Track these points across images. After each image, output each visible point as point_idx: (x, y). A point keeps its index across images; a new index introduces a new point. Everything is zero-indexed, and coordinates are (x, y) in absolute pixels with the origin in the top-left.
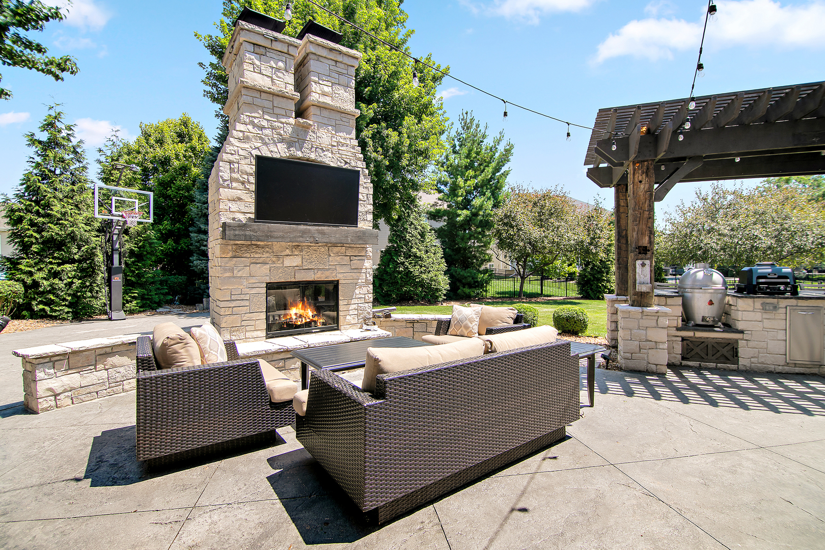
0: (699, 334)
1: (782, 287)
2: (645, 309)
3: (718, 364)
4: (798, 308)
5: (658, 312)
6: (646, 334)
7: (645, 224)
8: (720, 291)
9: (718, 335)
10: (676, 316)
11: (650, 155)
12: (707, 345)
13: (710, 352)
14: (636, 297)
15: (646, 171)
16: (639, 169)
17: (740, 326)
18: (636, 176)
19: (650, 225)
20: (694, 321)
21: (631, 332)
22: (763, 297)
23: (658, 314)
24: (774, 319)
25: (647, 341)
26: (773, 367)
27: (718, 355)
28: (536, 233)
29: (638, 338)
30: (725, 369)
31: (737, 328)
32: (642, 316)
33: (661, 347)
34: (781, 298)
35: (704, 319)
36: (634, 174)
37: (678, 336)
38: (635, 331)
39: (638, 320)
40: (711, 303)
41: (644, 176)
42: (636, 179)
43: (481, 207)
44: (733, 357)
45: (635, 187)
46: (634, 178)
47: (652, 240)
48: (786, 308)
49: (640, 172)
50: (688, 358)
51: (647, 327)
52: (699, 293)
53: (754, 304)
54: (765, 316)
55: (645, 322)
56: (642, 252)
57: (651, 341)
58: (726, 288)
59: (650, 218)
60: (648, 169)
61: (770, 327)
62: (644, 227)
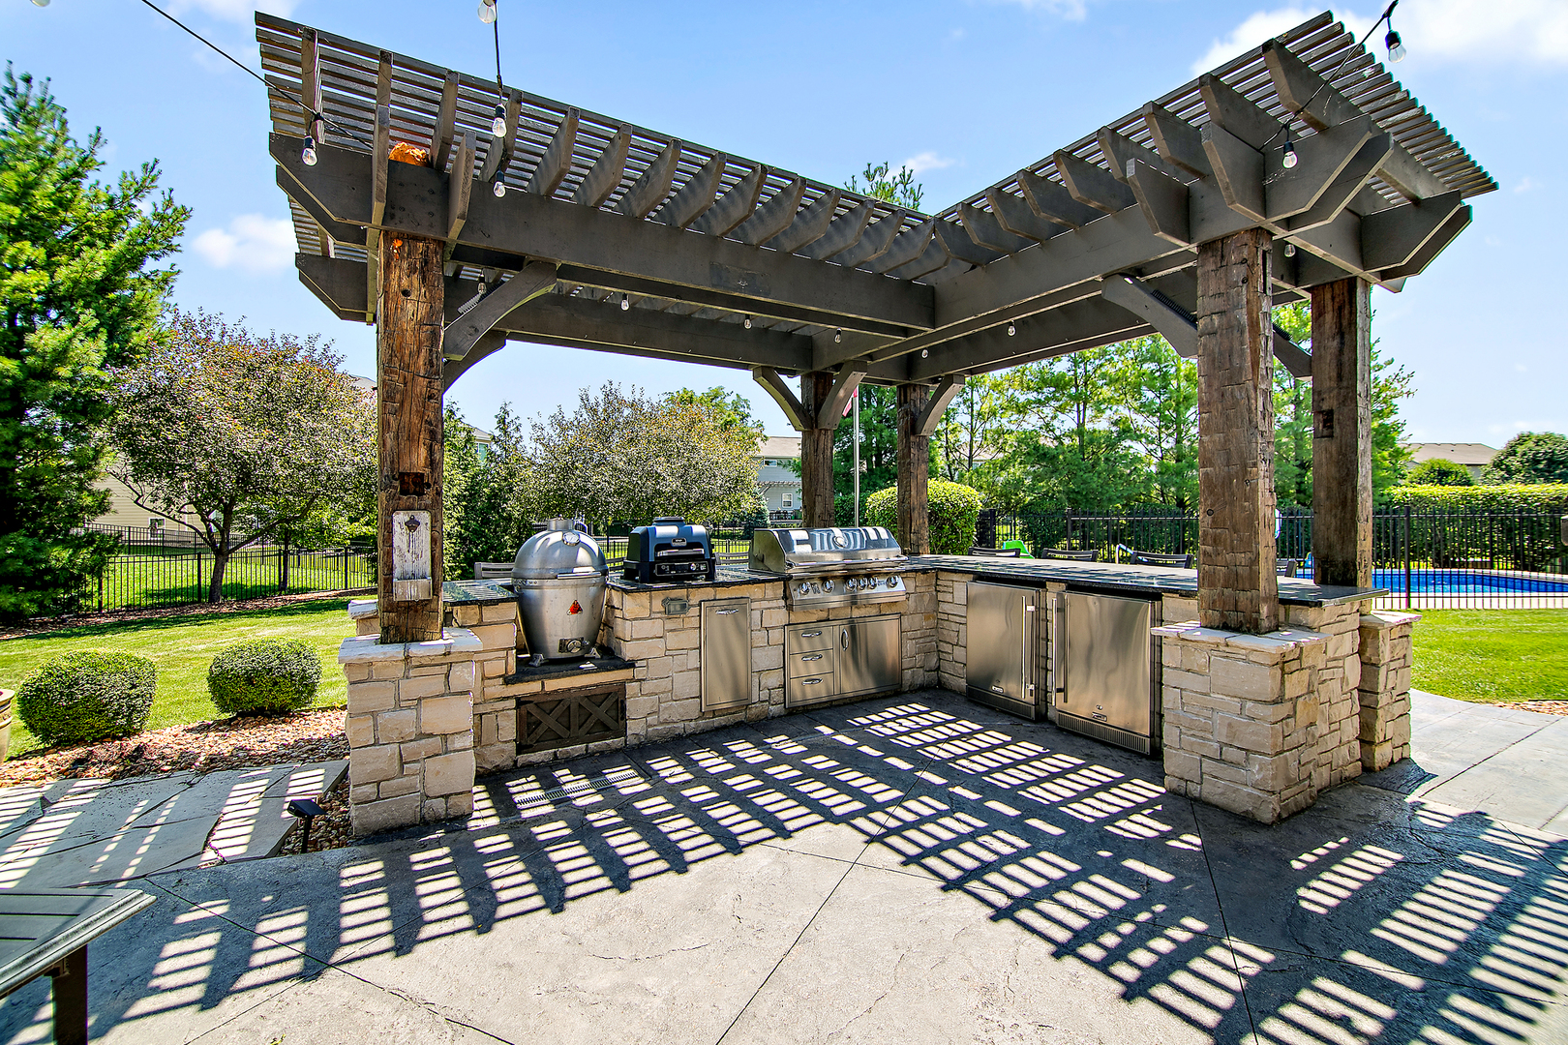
0: (552, 685)
1: (694, 567)
2: (415, 650)
3: (591, 745)
4: (716, 603)
5: (449, 653)
6: (418, 718)
7: (417, 411)
8: (594, 580)
9: (589, 679)
10: (504, 649)
11: (431, 226)
12: (569, 707)
13: (575, 721)
14: (392, 615)
15: (422, 268)
16: (402, 258)
17: (628, 652)
18: (394, 275)
19: (432, 415)
20: (545, 653)
21: (375, 720)
22: (665, 589)
23: (448, 659)
24: (683, 629)
25: (422, 736)
26: (681, 725)
27: (590, 723)
28: (248, 441)
29: (395, 736)
30: (602, 753)
31: (623, 656)
32: (407, 670)
33: (458, 745)
34: (692, 587)
35: (563, 645)
36: (388, 266)
37: (508, 698)
38: (387, 715)
39: (396, 681)
40: (576, 609)
41: (416, 278)
42: (394, 283)
43: (61, 355)
44: (617, 721)
45: (391, 305)
46: (387, 278)
47: (437, 456)
48: (700, 605)
49: (405, 265)
50: (531, 746)
51: (420, 699)
52: (554, 587)
53: (651, 602)
54: (670, 625)
55: (413, 687)
56: (412, 487)
57: (431, 735)
58: (605, 573)
59: (430, 397)
60: (426, 263)
61: (676, 647)
62: (415, 420)
